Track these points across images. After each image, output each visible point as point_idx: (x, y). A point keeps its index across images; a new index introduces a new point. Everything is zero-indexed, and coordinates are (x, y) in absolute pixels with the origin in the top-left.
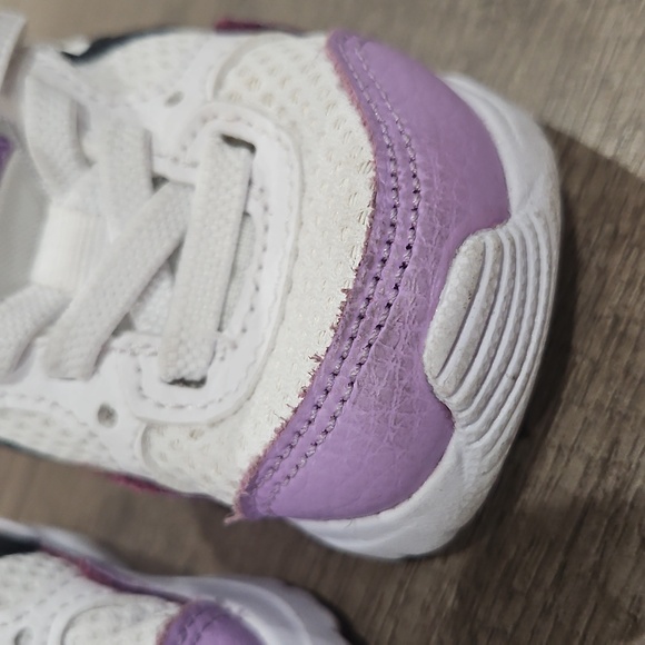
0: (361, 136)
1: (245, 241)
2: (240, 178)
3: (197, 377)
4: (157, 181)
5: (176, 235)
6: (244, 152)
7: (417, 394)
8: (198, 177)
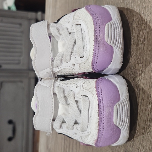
0: (91, 17)
1: (83, 36)
2: (80, 29)
3: (83, 56)
4: (70, 33)
5: (74, 39)
6: (79, 25)
7: (106, 45)
8: (75, 31)
